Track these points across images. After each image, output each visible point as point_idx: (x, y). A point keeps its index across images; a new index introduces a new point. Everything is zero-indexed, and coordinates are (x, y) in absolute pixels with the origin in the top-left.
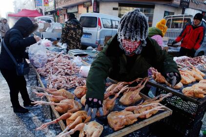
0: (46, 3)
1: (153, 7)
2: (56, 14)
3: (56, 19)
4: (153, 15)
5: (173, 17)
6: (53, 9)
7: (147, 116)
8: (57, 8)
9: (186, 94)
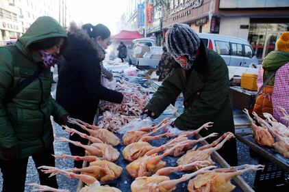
0: (150, 22)
2: (162, 35)
3: (162, 41)
6: (158, 29)
8: (164, 27)
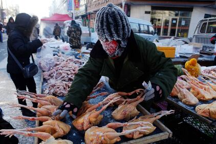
0: (77, 7)
1: (191, 10)
2: (87, 18)
3: (87, 23)
4: (190, 18)
5: (209, 20)
6: (84, 13)
7: (134, 135)
8: (88, 11)
9: (199, 113)
